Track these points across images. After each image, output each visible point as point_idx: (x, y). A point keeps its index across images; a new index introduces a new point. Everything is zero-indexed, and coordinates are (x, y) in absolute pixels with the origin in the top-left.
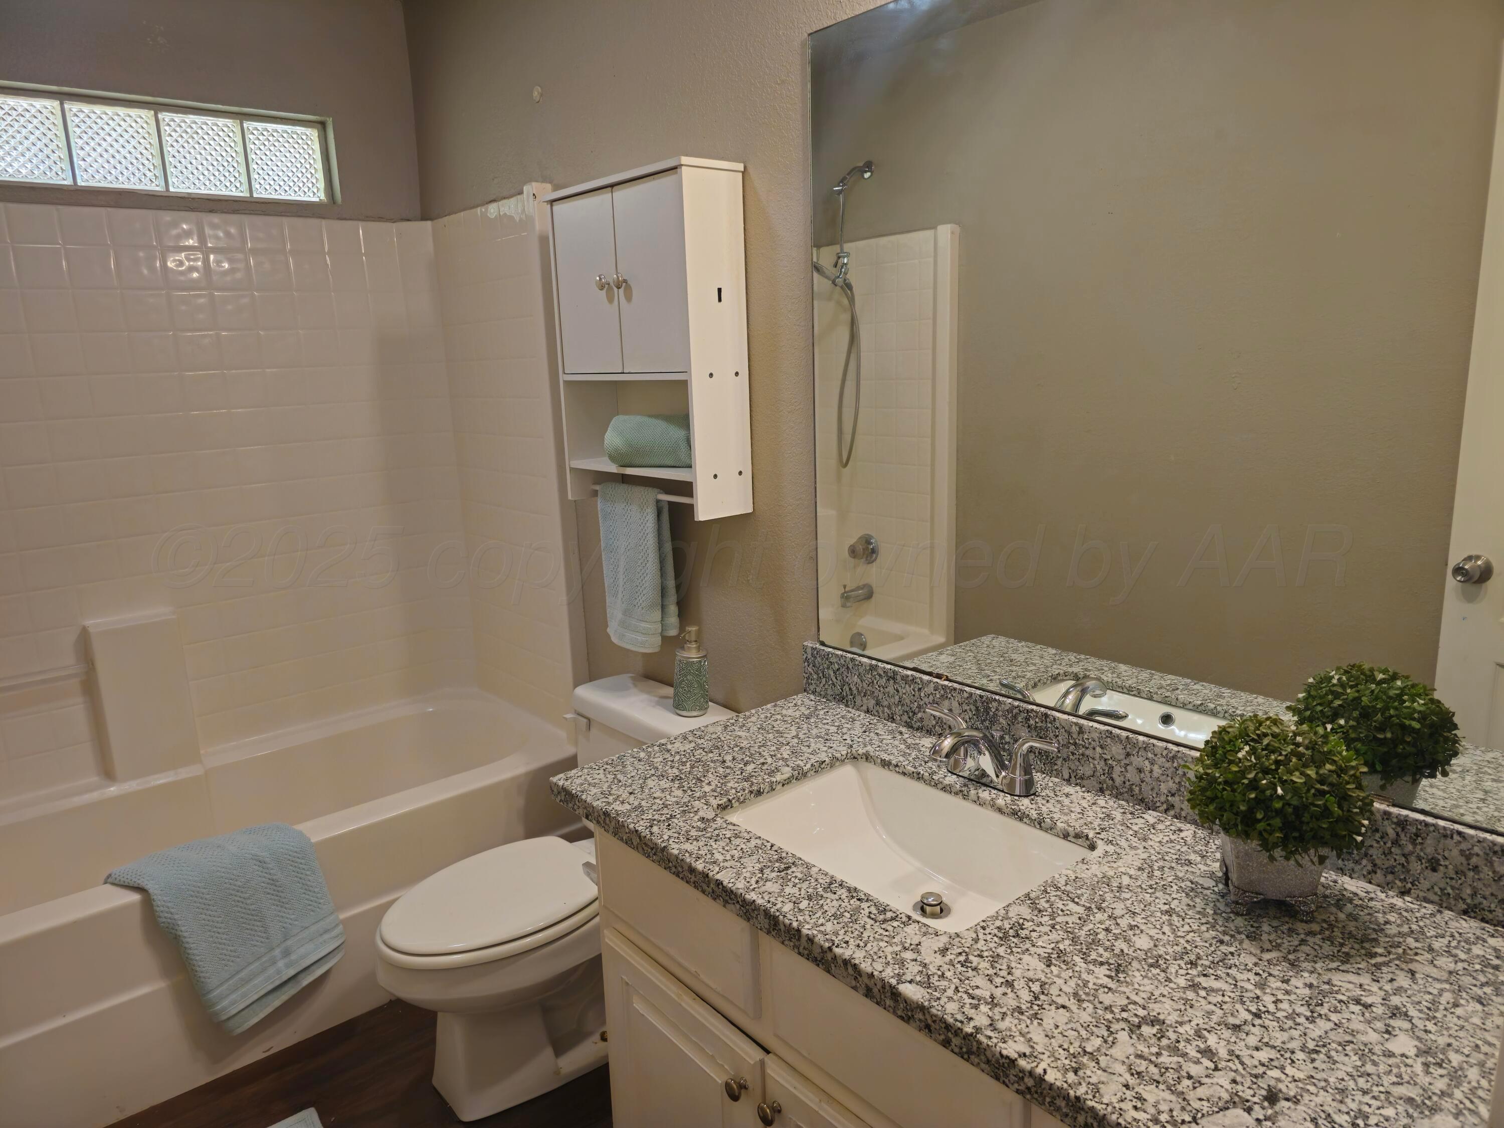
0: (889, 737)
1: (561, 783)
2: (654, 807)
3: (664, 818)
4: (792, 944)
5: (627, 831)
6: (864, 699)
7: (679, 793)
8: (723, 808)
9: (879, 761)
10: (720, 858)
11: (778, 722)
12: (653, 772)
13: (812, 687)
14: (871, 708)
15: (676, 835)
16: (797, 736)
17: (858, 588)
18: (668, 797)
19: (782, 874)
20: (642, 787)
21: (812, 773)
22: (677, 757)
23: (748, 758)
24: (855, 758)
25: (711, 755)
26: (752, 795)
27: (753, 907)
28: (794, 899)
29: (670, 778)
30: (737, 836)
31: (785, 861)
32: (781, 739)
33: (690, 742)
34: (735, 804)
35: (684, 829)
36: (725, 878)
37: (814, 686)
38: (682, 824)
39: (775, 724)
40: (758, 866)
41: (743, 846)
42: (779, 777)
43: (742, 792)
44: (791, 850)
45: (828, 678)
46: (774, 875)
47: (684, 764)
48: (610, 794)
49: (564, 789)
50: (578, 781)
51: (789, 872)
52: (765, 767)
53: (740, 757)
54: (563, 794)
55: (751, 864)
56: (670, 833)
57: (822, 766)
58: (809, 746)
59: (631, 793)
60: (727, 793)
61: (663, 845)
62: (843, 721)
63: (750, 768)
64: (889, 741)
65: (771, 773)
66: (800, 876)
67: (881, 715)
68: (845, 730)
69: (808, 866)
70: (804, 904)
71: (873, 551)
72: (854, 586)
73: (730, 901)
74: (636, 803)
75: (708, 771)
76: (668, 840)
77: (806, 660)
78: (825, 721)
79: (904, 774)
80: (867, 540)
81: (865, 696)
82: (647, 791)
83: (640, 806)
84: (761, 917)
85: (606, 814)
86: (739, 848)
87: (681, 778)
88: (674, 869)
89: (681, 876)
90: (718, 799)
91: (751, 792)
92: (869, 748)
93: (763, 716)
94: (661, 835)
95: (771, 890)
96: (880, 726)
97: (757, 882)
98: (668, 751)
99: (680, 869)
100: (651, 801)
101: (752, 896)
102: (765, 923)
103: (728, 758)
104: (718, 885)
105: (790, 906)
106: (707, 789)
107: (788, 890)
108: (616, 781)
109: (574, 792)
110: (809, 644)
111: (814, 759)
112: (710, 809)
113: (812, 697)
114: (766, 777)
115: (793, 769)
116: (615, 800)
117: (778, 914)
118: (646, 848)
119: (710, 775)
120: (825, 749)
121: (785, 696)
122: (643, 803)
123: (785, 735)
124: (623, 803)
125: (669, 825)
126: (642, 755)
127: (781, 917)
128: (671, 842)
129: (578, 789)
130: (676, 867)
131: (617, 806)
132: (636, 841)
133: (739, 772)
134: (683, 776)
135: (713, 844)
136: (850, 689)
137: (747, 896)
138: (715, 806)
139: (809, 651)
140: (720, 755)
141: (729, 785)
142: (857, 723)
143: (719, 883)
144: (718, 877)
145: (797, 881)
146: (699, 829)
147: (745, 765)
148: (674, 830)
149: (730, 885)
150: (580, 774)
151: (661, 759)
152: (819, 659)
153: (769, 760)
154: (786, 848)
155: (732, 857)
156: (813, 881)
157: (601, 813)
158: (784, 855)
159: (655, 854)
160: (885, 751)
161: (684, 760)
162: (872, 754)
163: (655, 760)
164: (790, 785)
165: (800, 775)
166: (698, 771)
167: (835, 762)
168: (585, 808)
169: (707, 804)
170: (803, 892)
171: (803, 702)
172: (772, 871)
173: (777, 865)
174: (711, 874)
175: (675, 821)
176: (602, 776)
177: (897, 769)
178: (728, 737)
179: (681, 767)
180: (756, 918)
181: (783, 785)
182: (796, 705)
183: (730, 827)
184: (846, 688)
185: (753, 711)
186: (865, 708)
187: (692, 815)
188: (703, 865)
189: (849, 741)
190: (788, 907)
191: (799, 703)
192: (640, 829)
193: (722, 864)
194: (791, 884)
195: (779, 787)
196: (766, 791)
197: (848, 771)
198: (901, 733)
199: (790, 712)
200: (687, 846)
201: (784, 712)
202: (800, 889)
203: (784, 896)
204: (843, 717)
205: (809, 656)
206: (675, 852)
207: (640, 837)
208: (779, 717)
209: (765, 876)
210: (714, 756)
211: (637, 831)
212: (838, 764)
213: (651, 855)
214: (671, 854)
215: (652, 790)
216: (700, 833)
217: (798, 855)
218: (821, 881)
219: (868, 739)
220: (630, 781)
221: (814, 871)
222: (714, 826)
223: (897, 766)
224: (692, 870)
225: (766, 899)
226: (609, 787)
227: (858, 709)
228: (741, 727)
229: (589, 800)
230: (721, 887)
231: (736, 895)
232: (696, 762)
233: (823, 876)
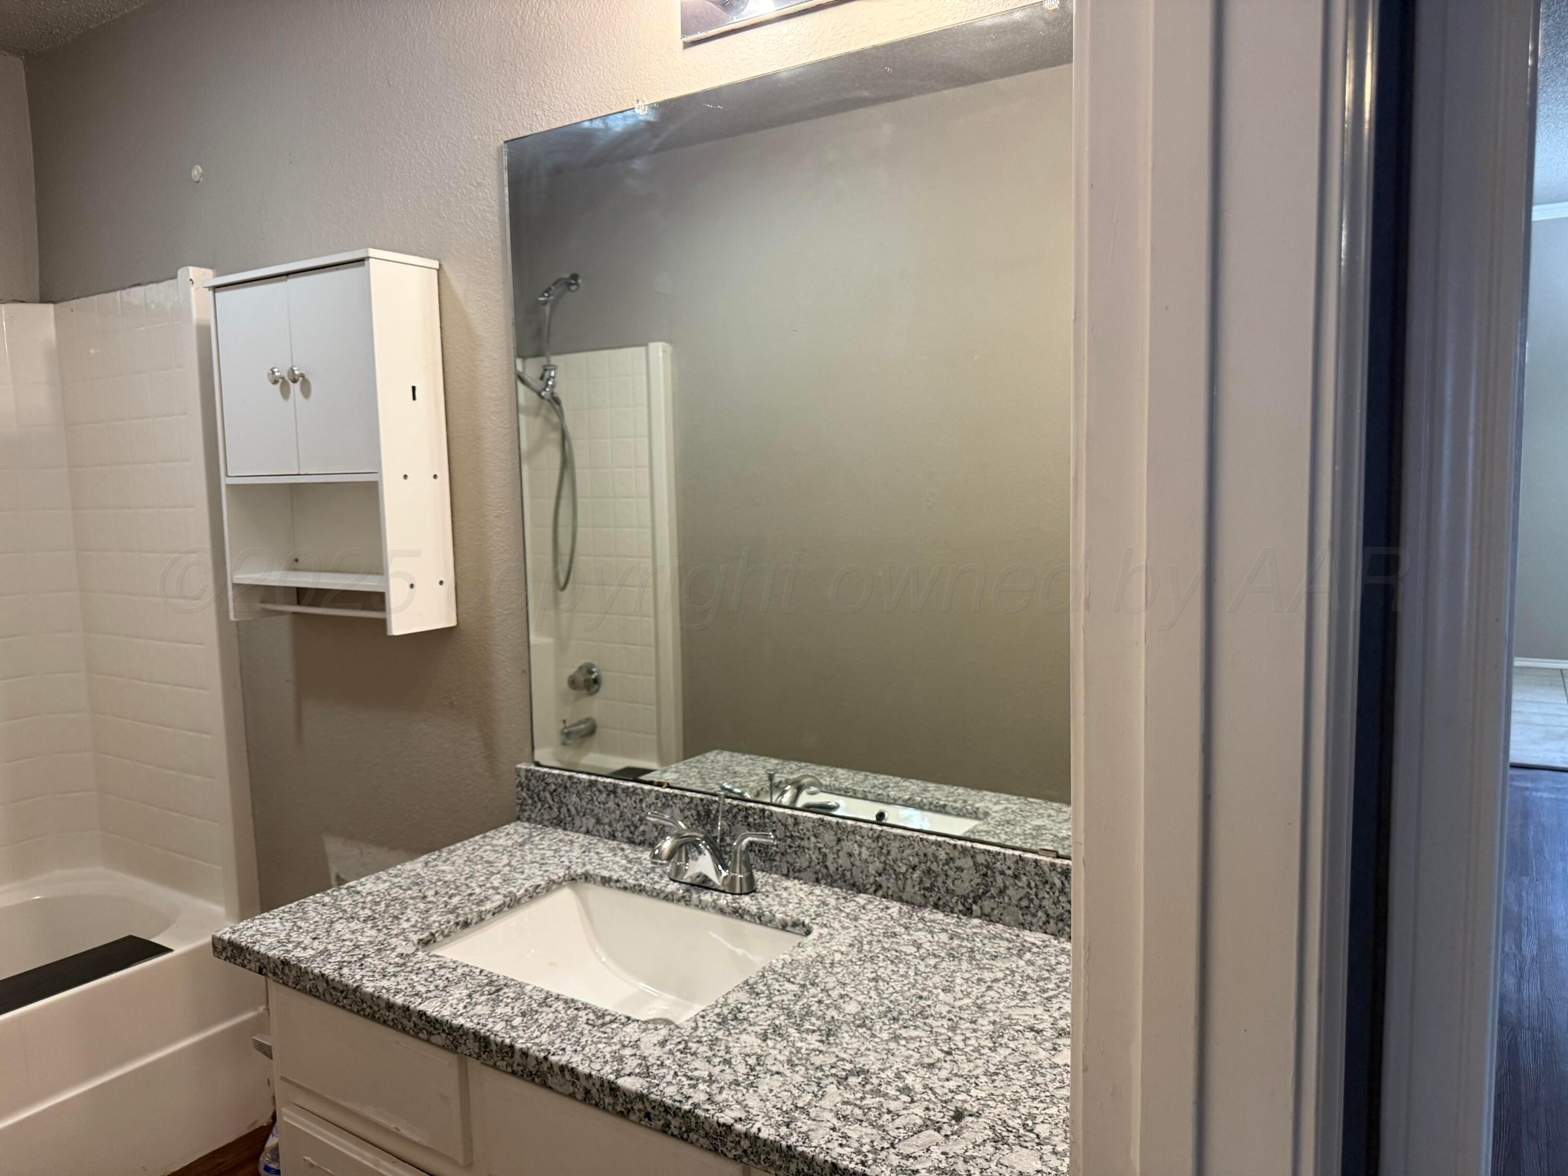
0: (610, 855)
1: (226, 937)
2: (343, 950)
3: (355, 958)
4: (505, 1063)
5: (311, 977)
6: (584, 819)
7: (374, 933)
8: (425, 943)
9: (599, 879)
10: (423, 989)
11: (488, 853)
12: (340, 915)
13: (526, 814)
14: (591, 828)
15: (371, 974)
16: (509, 864)
17: (580, 723)
18: (360, 938)
19: (493, 996)
20: (328, 932)
21: (526, 899)
22: (370, 898)
23: (453, 891)
24: (573, 879)
25: (409, 892)
26: (459, 927)
27: (461, 1032)
28: (506, 1018)
29: (361, 919)
30: (441, 967)
31: (496, 983)
32: (491, 869)
33: (385, 881)
34: (439, 938)
35: (380, 967)
36: (431, 1008)
37: (529, 812)
38: (377, 962)
39: (484, 855)
40: (466, 992)
41: (450, 976)
42: (488, 906)
43: (446, 925)
44: (502, 973)
45: (544, 801)
46: (484, 998)
47: (378, 904)
48: (289, 942)
49: (230, 943)
50: (249, 933)
51: (501, 993)
52: (472, 898)
53: (444, 891)
54: (229, 949)
55: (459, 992)
56: (363, 973)
57: (538, 890)
58: (522, 873)
59: (314, 939)
60: (429, 927)
61: (355, 985)
62: (561, 844)
63: (455, 900)
64: (609, 859)
65: (480, 903)
66: (512, 995)
67: (602, 834)
68: (562, 853)
69: (522, 986)
70: (517, 1021)
71: (596, 681)
72: (574, 721)
73: (434, 1032)
74: (321, 948)
75: (406, 908)
76: (361, 979)
77: (520, 784)
78: (540, 847)
79: (625, 888)
80: (588, 669)
81: (584, 815)
82: (334, 934)
83: (326, 950)
84: (471, 1043)
85: (285, 963)
86: (444, 978)
87: (375, 918)
88: (368, 1010)
89: (377, 1016)
90: (419, 933)
91: (457, 924)
92: (588, 867)
93: (470, 849)
94: (352, 976)
95: (480, 1013)
96: (601, 845)
97: (465, 1007)
98: (358, 893)
99: (376, 1008)
100: (339, 944)
101: (460, 1021)
102: (473, 1046)
103: (430, 893)
104: (421, 1016)
105: (503, 1024)
106: (405, 925)
107: (499, 1011)
108: (295, 929)
109: (243, 944)
110: (523, 766)
111: (528, 884)
112: (410, 944)
113: (527, 825)
114: (474, 907)
115: (505, 896)
116: (296, 947)
117: (488, 1034)
118: (334, 993)
119: (408, 911)
120: (541, 873)
121: (496, 826)
122: (330, 947)
123: (496, 864)
124: (305, 949)
125: (362, 965)
126: (327, 899)
127: (492, 1036)
128: (364, 981)
129: (249, 940)
130: (371, 1007)
131: (299, 953)
132: (322, 986)
133: (443, 906)
134: (377, 916)
135: (414, 977)
136: (568, 810)
137: (455, 1022)
138: (416, 941)
139: (523, 774)
140: (420, 891)
141: (432, 919)
142: (576, 845)
143: (422, 1014)
144: (421, 1007)
145: (509, 1000)
146: (397, 965)
147: (450, 898)
148: (368, 969)
149: (435, 1014)
150: (250, 925)
151: (350, 901)
152: (534, 781)
153: (478, 890)
154: (496, 971)
155: (437, 987)
156: (527, 998)
157: (279, 963)
158: (495, 978)
159: (345, 998)
160: (605, 868)
161: (378, 900)
162: (591, 872)
163: (343, 903)
164: (501, 915)
165: (513, 903)
166: (395, 909)
167: (552, 886)
168: (258, 960)
169: (406, 939)
170: (516, 1010)
171: (516, 831)
172: (482, 995)
173: (487, 988)
174: (412, 1006)
175: (370, 960)
176: (278, 925)
177: (618, 885)
178: (429, 873)
179: (374, 908)
180: (465, 1044)
181: (494, 914)
182: (508, 834)
183: (434, 959)
184: (564, 809)
185: (459, 845)
186: (584, 829)
187: (388, 952)
188: (403, 999)
189: (567, 863)
190: (500, 1026)
191: (512, 831)
192: (326, 972)
193: (424, 996)
194: (502, 1004)
195: (489, 916)
196: (474, 921)
197: (565, 895)
198: (623, 849)
199: (501, 842)
200: (385, 983)
201: (495, 842)
202: (513, 1008)
203: (495, 1017)
204: (561, 841)
205: (523, 780)
206: (370, 990)
207: (327, 982)
208: (488, 847)
209: (474, 1000)
210: (414, 892)
211: (323, 975)
212: (554, 887)
213: (341, 998)
214: (366, 993)
215: (340, 933)
216: (399, 969)
217: (510, 977)
218: (535, 997)
219: (587, 859)
220: (313, 927)
221: (528, 988)
222: (415, 960)
223: (617, 881)
224: (390, 1006)
225: (476, 1021)
226: (288, 935)
227: (577, 832)
228: (445, 861)
229: (263, 950)
230: (424, 1018)
231: (441, 1023)
232: (392, 900)
233: (538, 993)
